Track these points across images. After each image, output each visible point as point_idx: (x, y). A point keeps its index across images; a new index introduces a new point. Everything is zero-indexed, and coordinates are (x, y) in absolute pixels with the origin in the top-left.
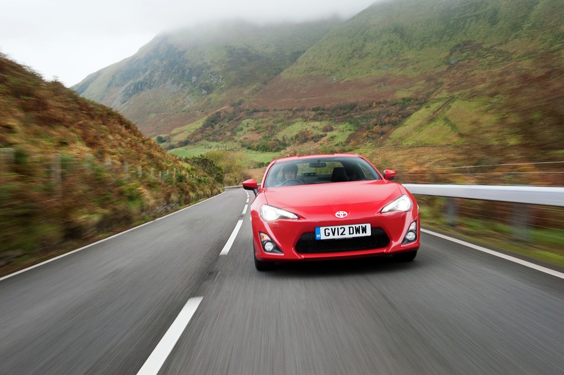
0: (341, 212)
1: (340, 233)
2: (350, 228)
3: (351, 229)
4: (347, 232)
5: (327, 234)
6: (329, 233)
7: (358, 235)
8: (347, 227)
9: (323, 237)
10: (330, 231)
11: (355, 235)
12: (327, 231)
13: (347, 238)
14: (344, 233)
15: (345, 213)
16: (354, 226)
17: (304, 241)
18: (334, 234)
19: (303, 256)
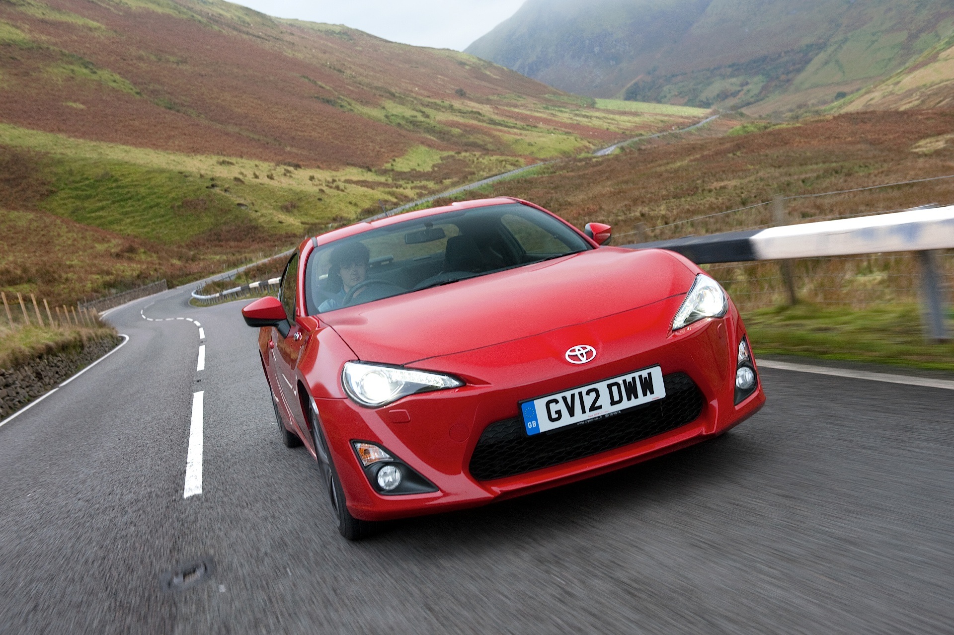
0: (577, 348)
1: (587, 406)
2: (610, 387)
3: (615, 389)
5: (554, 416)
6: (559, 412)
7: (634, 402)
8: (602, 386)
9: (545, 425)
10: (561, 406)
11: (626, 404)
12: (554, 407)
13: (607, 416)
14: (597, 405)
15: (589, 348)
16: (620, 380)
17: (491, 446)
18: (572, 413)
19: (497, 489)
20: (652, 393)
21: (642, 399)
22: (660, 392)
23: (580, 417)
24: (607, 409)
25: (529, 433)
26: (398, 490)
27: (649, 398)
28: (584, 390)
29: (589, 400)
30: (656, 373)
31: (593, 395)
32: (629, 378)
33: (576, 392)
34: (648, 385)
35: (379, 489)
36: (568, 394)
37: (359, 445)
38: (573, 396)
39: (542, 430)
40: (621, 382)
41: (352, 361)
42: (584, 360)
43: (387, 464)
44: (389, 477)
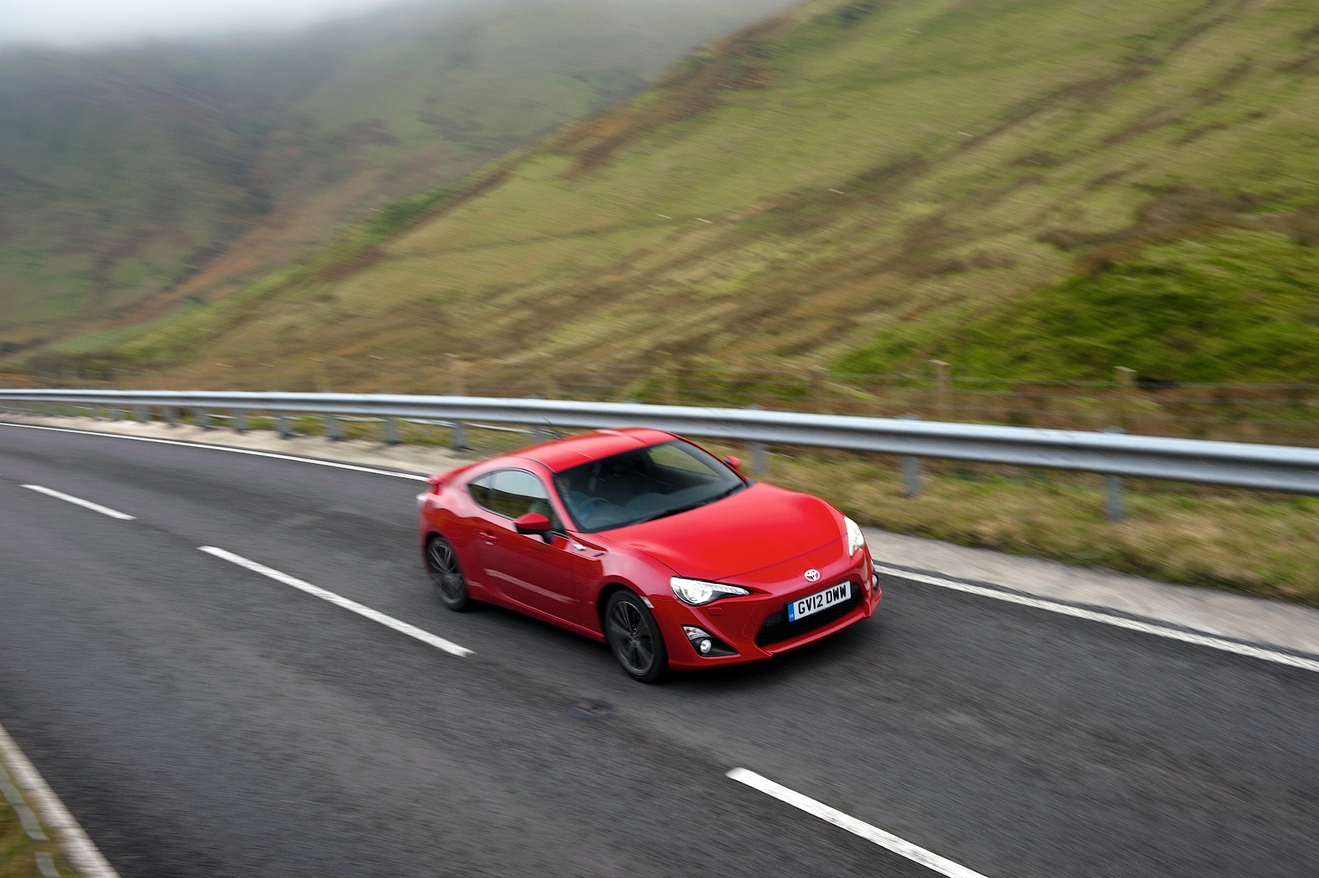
0: (810, 571)
1: (816, 605)
2: (827, 593)
3: (829, 594)
4: (824, 601)
5: (802, 611)
6: (804, 609)
7: (837, 601)
8: (823, 593)
9: (797, 616)
10: (805, 606)
11: (834, 603)
12: (802, 606)
18: (809, 609)
20: (845, 596)
21: (841, 600)
22: (848, 595)
23: (813, 611)
24: (825, 606)
25: (790, 621)
26: (710, 653)
27: (844, 599)
28: (815, 596)
29: (817, 602)
30: (848, 585)
31: (820, 598)
32: (835, 588)
33: (812, 597)
34: (843, 592)
35: (700, 653)
36: (808, 599)
37: (685, 628)
38: (811, 599)
39: (796, 619)
40: (832, 591)
41: (676, 577)
42: (815, 579)
43: (705, 638)
44: (706, 646)
